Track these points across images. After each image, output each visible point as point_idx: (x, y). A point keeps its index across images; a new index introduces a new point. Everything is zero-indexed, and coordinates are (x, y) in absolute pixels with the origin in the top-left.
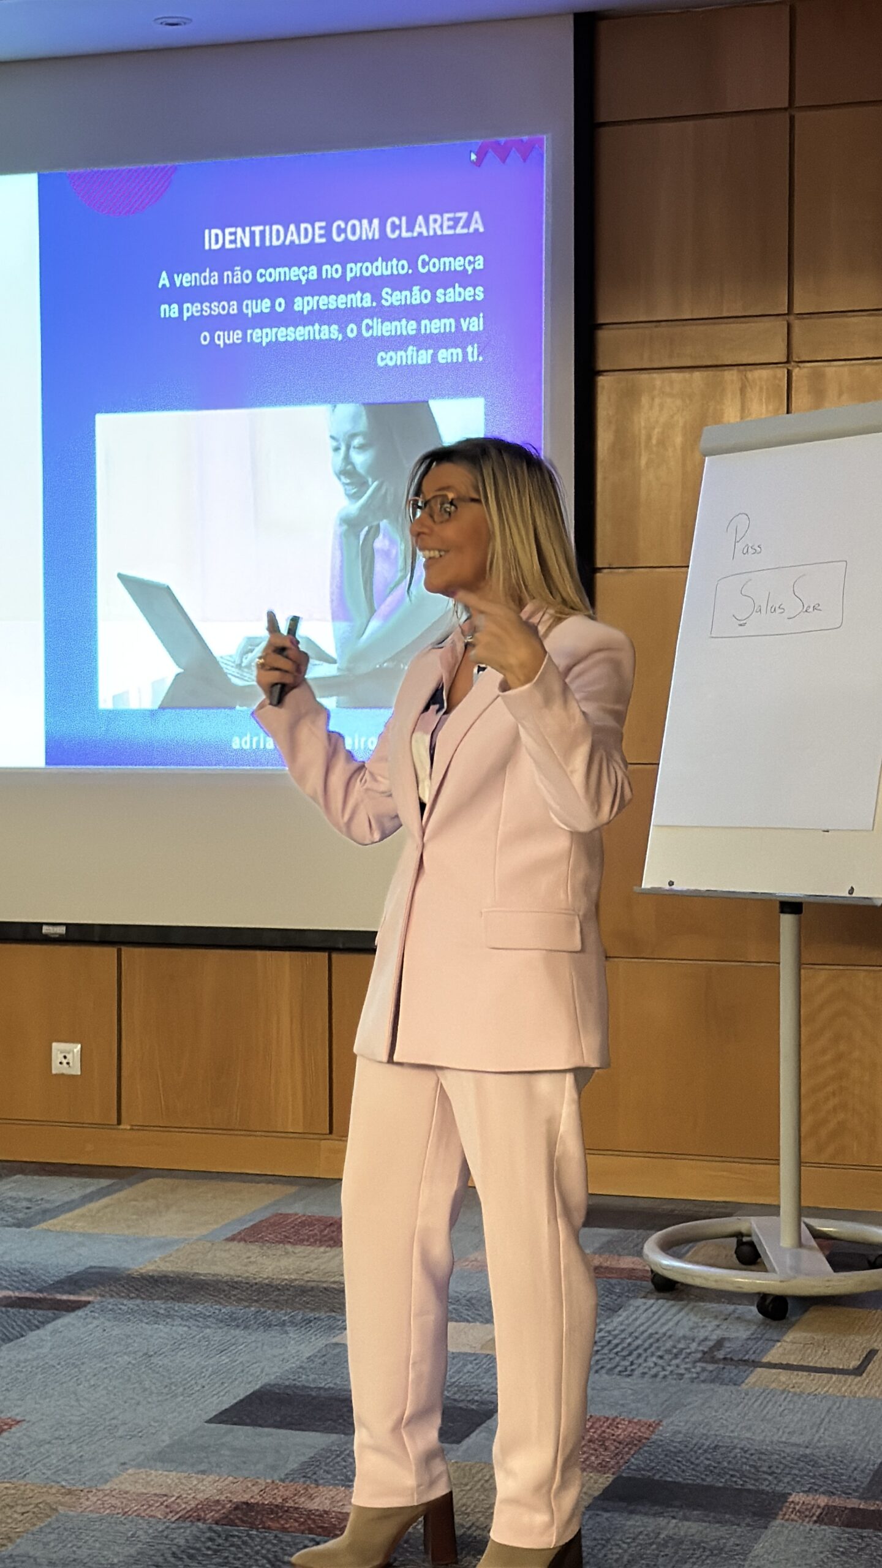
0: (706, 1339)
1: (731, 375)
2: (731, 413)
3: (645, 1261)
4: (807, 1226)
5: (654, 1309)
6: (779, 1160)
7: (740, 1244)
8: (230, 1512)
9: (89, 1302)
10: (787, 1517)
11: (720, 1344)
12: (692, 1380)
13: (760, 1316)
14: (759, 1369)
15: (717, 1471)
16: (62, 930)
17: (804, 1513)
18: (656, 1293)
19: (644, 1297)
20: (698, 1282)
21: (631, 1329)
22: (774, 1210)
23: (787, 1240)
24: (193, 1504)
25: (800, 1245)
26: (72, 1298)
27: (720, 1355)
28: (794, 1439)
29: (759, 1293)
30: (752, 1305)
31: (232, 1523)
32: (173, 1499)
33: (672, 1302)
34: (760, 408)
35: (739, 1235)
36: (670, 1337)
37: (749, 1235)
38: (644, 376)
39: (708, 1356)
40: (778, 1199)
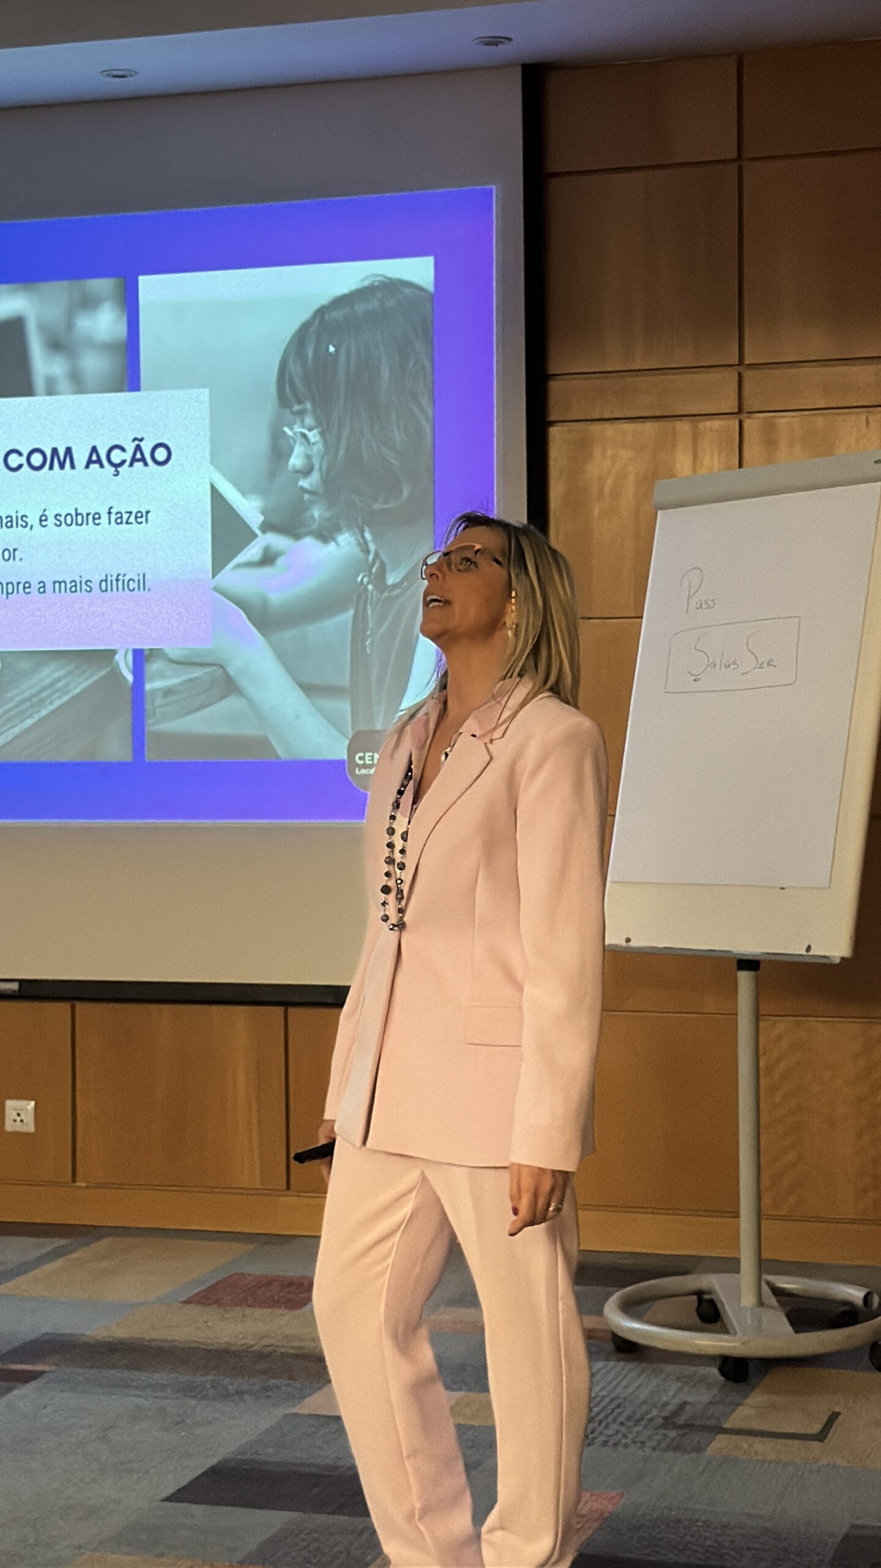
0: (667, 1404)
1: (683, 427)
2: (683, 462)
3: (605, 1321)
4: (769, 1284)
5: (615, 1372)
6: (738, 1213)
7: (700, 1301)
9: (43, 1372)
11: (683, 1405)
12: (654, 1448)
13: (722, 1378)
14: (719, 1436)
15: (680, 1546)
16: (15, 986)
18: (618, 1355)
19: (605, 1359)
20: (660, 1343)
22: (732, 1265)
23: (748, 1299)
25: (761, 1303)
26: (27, 1367)
27: (681, 1421)
28: (757, 1511)
29: (719, 1354)
30: (713, 1367)
33: (633, 1366)
34: (713, 459)
35: (699, 1293)
36: (630, 1402)
37: (709, 1293)
38: (596, 427)
39: (668, 1422)
40: (739, 1253)
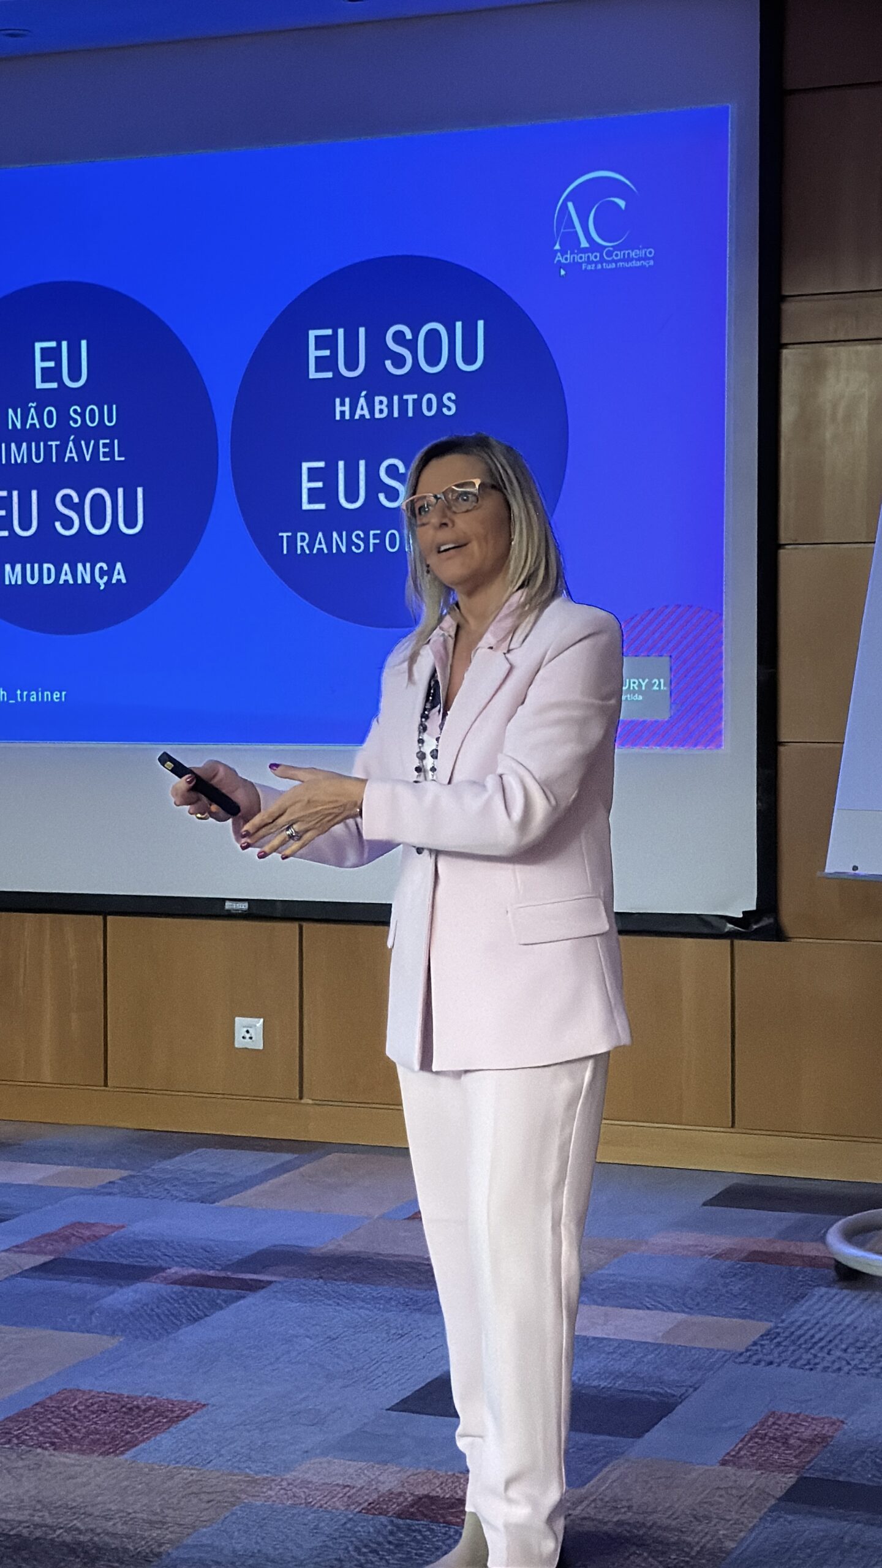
3: (828, 1249)
8: (412, 1506)
9: (270, 1282)
16: (244, 906)
18: (841, 1283)
21: (813, 1321)
24: (375, 1496)
26: (255, 1277)
31: (412, 1516)
32: (354, 1490)
33: (854, 1293)
36: (854, 1329)
38: (829, 350)
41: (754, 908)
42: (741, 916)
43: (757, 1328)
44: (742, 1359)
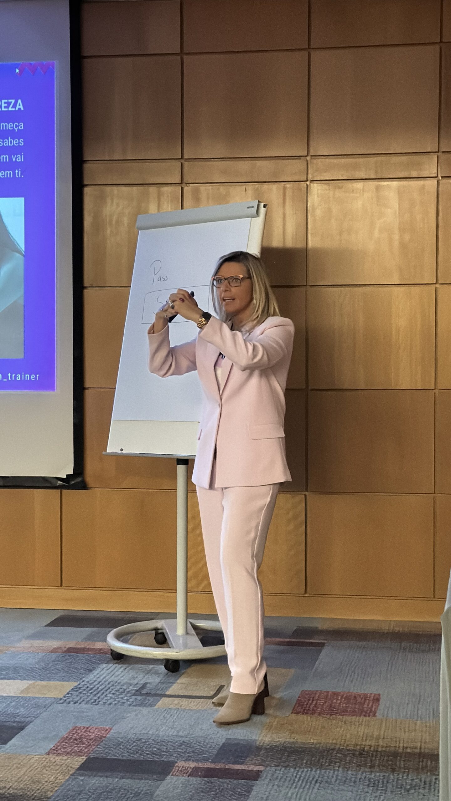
0: (137, 684)
1: (153, 190)
2: (153, 208)
3: (108, 644)
4: (191, 623)
5: (112, 669)
6: (176, 590)
7: (157, 634)
10: (174, 774)
11: (144, 686)
12: (130, 705)
13: (166, 671)
14: (164, 698)
15: (140, 752)
17: (183, 771)
18: (114, 661)
19: (106, 663)
20: (134, 654)
21: (99, 680)
22: (173, 616)
23: (180, 631)
25: (187, 633)
27: (144, 692)
28: (181, 734)
29: (165, 659)
30: (162, 665)
33: (120, 666)
34: (167, 207)
35: (156, 629)
36: (119, 683)
37: (161, 629)
38: (108, 188)
39: (138, 692)
40: (176, 610)
41: (72, 473)
42: (65, 477)
43: (69, 685)
44: (61, 702)
